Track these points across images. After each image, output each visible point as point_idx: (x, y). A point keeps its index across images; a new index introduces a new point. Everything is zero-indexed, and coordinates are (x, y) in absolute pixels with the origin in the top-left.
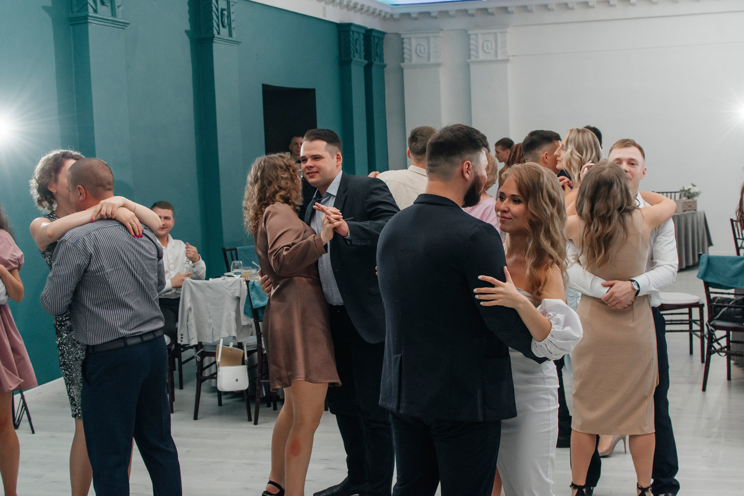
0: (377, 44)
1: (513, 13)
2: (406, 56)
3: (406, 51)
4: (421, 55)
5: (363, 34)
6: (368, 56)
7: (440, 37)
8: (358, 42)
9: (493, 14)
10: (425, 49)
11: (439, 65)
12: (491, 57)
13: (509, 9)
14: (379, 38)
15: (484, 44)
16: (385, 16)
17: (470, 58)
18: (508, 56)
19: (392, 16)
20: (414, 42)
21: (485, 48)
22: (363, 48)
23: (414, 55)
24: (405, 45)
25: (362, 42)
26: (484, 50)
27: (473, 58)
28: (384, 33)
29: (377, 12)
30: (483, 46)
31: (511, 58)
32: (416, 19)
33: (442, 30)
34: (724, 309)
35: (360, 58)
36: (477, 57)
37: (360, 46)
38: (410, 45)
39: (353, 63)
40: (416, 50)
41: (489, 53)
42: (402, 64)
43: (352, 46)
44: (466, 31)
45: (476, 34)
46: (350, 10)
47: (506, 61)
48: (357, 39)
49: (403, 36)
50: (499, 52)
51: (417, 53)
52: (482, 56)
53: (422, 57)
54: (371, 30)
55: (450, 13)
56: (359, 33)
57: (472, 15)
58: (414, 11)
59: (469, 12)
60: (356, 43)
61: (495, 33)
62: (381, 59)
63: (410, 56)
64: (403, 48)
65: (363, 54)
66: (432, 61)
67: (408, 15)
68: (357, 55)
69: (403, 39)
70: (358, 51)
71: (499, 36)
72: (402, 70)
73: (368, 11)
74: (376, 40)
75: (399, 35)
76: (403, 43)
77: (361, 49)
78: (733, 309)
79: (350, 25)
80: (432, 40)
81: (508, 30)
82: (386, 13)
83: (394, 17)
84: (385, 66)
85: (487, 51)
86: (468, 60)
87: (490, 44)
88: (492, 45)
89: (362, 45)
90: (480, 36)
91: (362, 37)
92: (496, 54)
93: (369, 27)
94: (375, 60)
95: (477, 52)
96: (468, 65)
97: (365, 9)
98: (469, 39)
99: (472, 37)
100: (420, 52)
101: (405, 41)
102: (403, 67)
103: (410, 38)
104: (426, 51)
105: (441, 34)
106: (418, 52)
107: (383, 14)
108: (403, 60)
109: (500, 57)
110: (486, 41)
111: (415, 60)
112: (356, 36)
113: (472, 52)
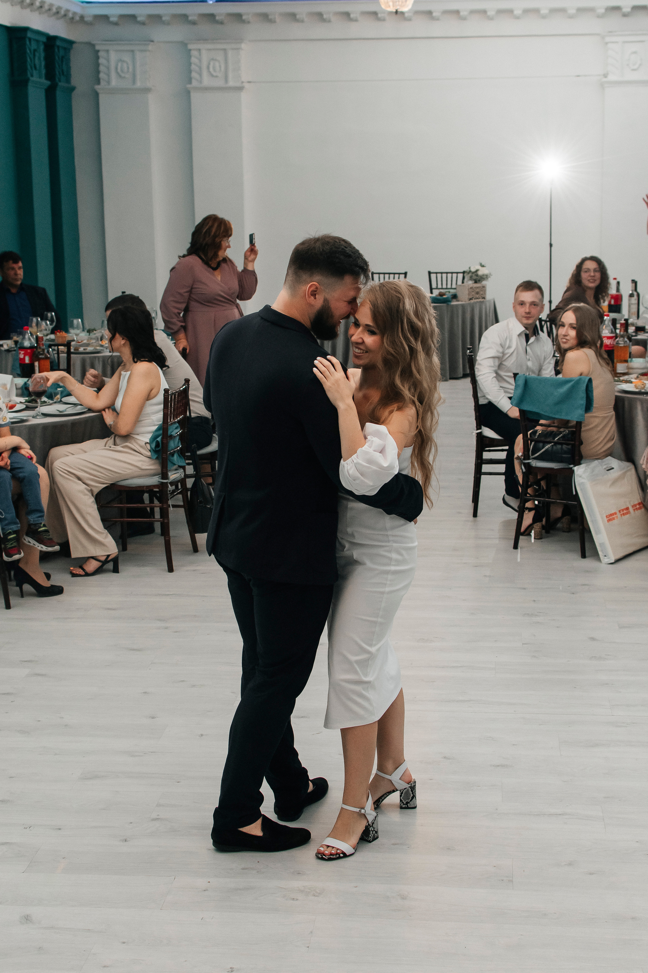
0: (63, 57)
1: (249, 22)
2: (102, 75)
3: (102, 68)
4: (123, 75)
5: (44, 43)
6: (50, 75)
7: (149, 51)
8: (37, 54)
9: (222, 23)
10: (128, 68)
11: (147, 90)
12: (220, 83)
13: (244, 17)
14: (65, 49)
15: (209, 64)
16: (72, 18)
17: (190, 82)
18: (243, 82)
19: (82, 17)
20: (113, 57)
21: (211, 69)
22: (43, 63)
23: (113, 75)
24: (101, 61)
25: (43, 55)
26: (209, 72)
27: (195, 83)
28: (71, 43)
29: (62, 12)
30: (208, 68)
31: (246, 85)
32: (116, 24)
33: (152, 41)
34: (548, 446)
35: (40, 77)
36: (201, 82)
37: (40, 60)
38: (108, 60)
39: (30, 84)
40: (116, 68)
41: (217, 77)
42: (97, 87)
43: (29, 60)
44: (184, 44)
45: (199, 50)
46: (25, 8)
47: (240, 89)
48: (35, 51)
49: (97, 48)
50: (230, 75)
51: (118, 73)
52: (207, 81)
53: (124, 77)
54: (55, 38)
55: (164, 19)
56: (37, 41)
57: (194, 23)
58: (114, 12)
59: (190, 18)
60: (34, 55)
61: (225, 50)
62: (68, 80)
63: (108, 75)
64: (98, 65)
65: (44, 72)
66: (139, 84)
67: (106, 18)
68: (35, 73)
69: (98, 51)
70: (38, 67)
71: (230, 53)
72: (97, 95)
73: (49, 10)
74: (62, 53)
75: (91, 45)
76: (98, 58)
77: (40, 66)
78: (559, 447)
79: (26, 30)
80: (138, 55)
81: (243, 46)
82: (75, 13)
83: (86, 19)
84: (73, 89)
85: (215, 74)
86: (188, 86)
87: (217, 64)
88: (220, 66)
89: (42, 59)
90: (204, 52)
91: (42, 47)
92: (226, 80)
93: (52, 33)
94: (60, 81)
95: (200, 74)
96: (188, 93)
97: (46, 7)
98: (190, 56)
99: (194, 53)
100: (122, 71)
101: (101, 54)
102: (99, 91)
103: (107, 51)
104: (131, 70)
105: (150, 47)
106: (119, 70)
107: (70, 15)
108: (98, 82)
109: (231, 83)
110: (213, 59)
111: (114, 82)
112: (34, 46)
113: (194, 74)
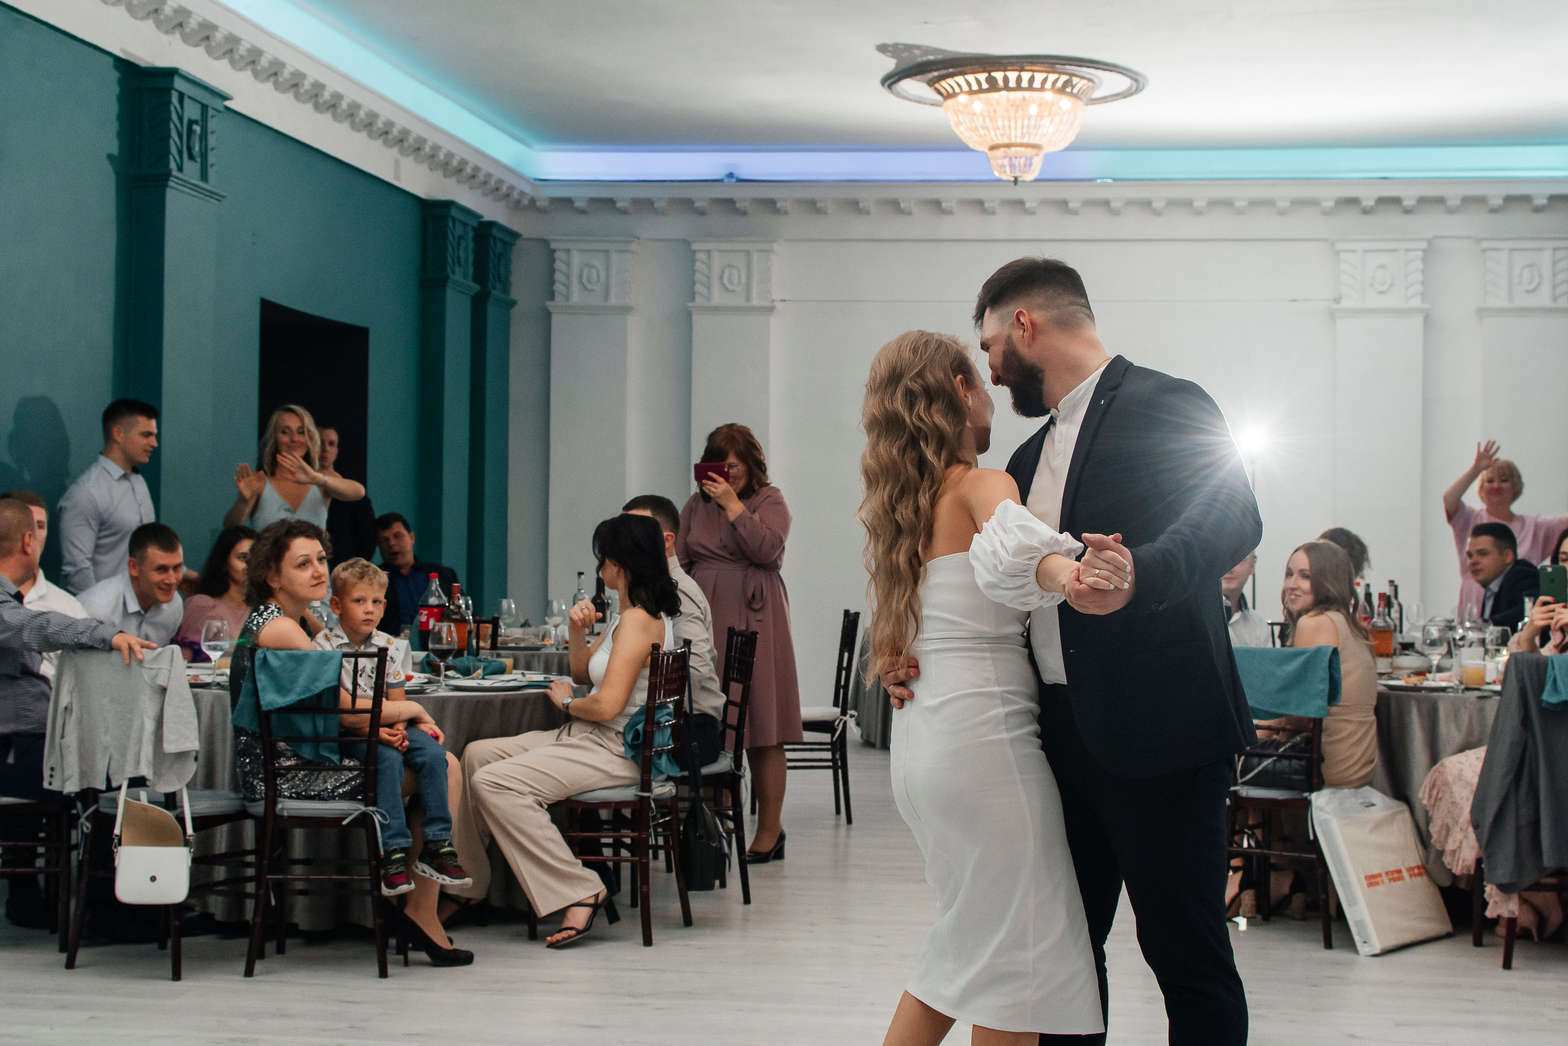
0: (500, 255)
1: (786, 213)
2: (558, 287)
3: (558, 276)
4: (589, 286)
5: (474, 228)
6: (480, 274)
7: (632, 252)
8: (463, 244)
9: (744, 213)
10: (598, 276)
11: (626, 310)
12: (739, 301)
13: (779, 205)
14: (505, 243)
15: (723, 272)
16: (518, 202)
17: (693, 299)
18: (773, 301)
19: (533, 201)
20: (577, 259)
21: (726, 281)
22: (471, 258)
23: (575, 287)
24: (558, 265)
25: (471, 245)
26: (723, 284)
27: (699, 301)
28: (515, 235)
29: (504, 189)
30: (721, 278)
31: (779, 306)
32: (583, 212)
33: (638, 238)
35: (465, 276)
36: (709, 299)
37: (466, 252)
38: (568, 265)
39: (449, 284)
40: (581, 276)
41: (733, 291)
42: (549, 304)
43: (450, 248)
44: (686, 243)
45: (709, 251)
46: (450, 176)
47: (769, 310)
48: (460, 238)
49: (553, 246)
50: (755, 290)
51: (581, 283)
52: (718, 297)
53: (593, 290)
54: (491, 224)
55: (656, 205)
56: (465, 224)
57: (702, 213)
58: (580, 196)
59: (697, 205)
60: (459, 244)
61: (748, 252)
62: (506, 288)
63: (567, 287)
64: (553, 271)
65: (471, 270)
66: (613, 301)
67: (569, 202)
68: (458, 270)
69: (554, 251)
70: (463, 263)
71: (755, 257)
72: (548, 315)
73: (485, 183)
74: (499, 248)
75: (546, 242)
76: (553, 260)
77: (467, 260)
79: (449, 204)
80: (615, 258)
81: (775, 247)
82: (522, 193)
83: (538, 204)
84: (513, 303)
85: (730, 287)
86: (690, 304)
87: (735, 272)
88: (740, 276)
89: (470, 251)
90: (715, 255)
91: (471, 234)
92: (748, 298)
93: (488, 217)
94: (494, 288)
95: (709, 288)
96: (689, 315)
97: (481, 177)
98: (693, 261)
99: (701, 256)
100: (589, 280)
101: (557, 255)
102: (551, 310)
103: (568, 251)
104: (602, 279)
105: (633, 247)
106: (584, 280)
107: (515, 195)
108: (551, 295)
109: (756, 302)
110: (729, 266)
111: (576, 297)
112: (459, 230)
113: (699, 288)
